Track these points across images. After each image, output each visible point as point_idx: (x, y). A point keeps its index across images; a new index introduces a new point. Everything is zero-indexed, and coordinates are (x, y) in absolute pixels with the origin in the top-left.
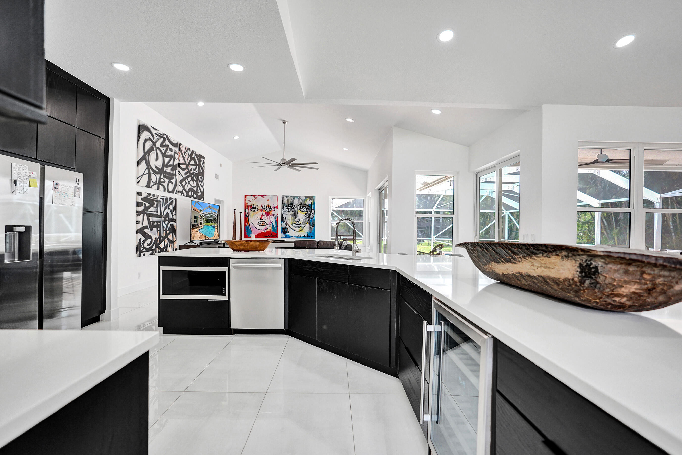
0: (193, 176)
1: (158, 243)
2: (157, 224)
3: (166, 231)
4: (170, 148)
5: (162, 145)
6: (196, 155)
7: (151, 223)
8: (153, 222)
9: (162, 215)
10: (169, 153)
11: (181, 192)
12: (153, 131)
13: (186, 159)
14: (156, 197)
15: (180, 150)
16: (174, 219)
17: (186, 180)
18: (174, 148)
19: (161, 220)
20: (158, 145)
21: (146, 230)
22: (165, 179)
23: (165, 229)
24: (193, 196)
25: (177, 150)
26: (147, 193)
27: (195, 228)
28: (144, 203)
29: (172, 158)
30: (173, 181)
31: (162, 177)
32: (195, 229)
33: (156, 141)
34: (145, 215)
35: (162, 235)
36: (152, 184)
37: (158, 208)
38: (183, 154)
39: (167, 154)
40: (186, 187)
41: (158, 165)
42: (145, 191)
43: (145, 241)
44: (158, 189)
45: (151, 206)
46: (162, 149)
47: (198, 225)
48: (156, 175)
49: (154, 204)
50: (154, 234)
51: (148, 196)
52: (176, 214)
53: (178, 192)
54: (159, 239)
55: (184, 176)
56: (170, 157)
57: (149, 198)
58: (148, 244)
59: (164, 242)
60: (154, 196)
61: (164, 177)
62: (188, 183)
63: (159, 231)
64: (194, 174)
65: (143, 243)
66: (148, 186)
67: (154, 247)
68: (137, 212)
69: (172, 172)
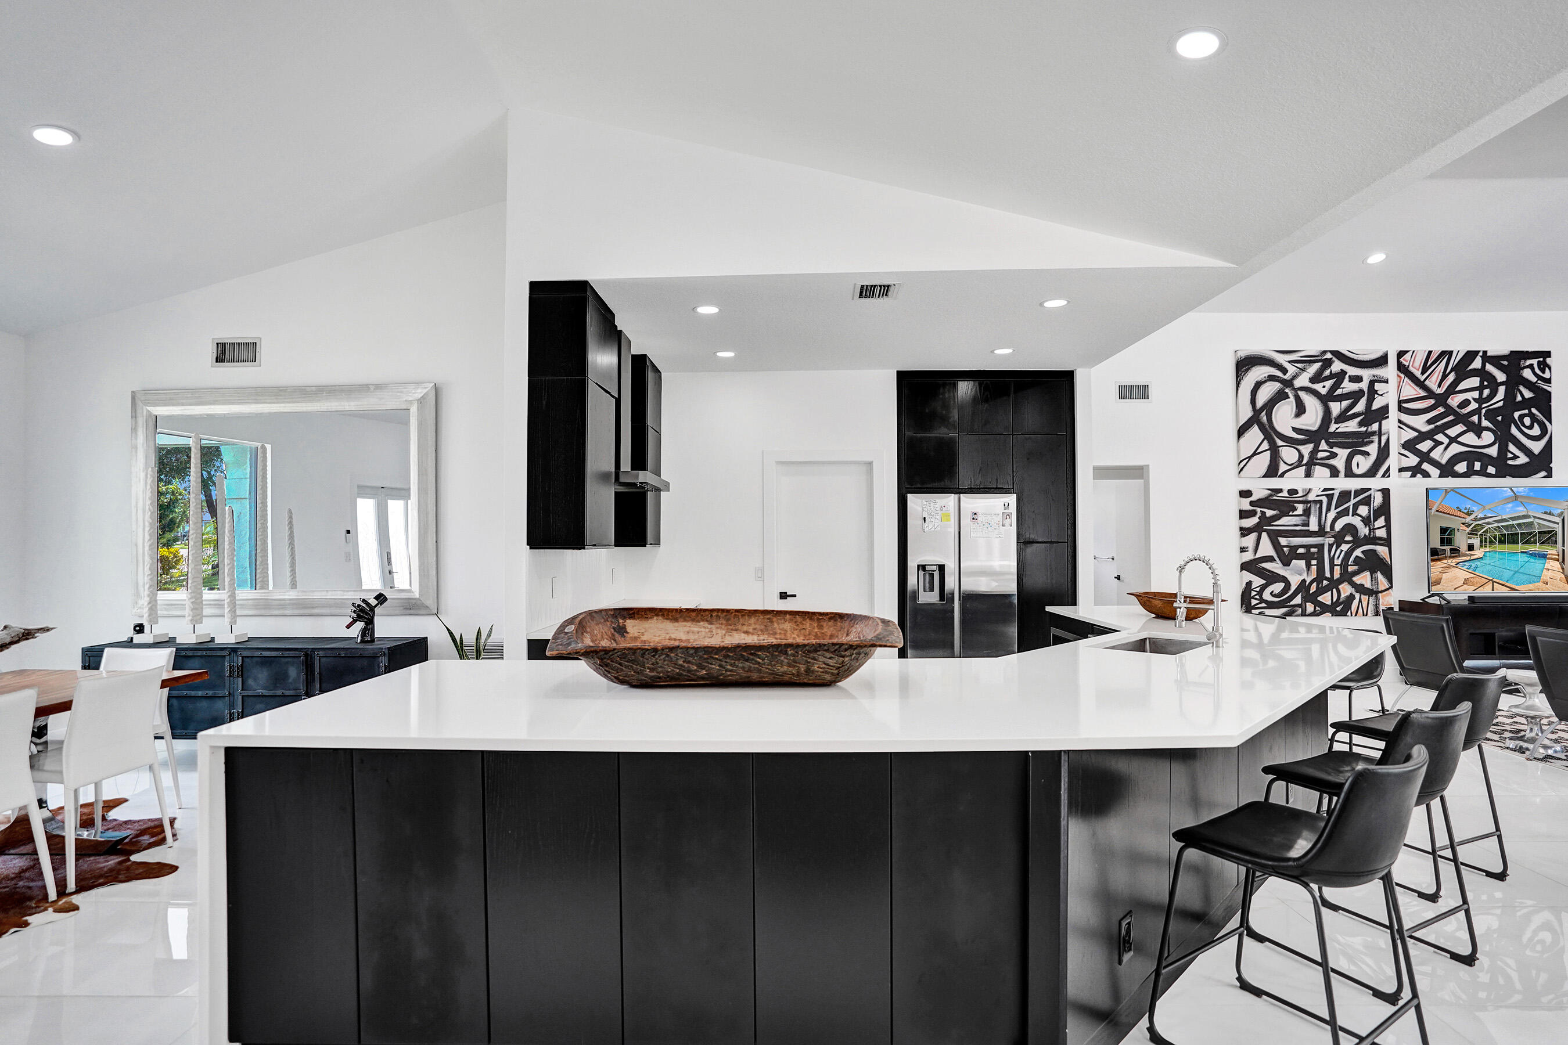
0: (1475, 419)
1: (1311, 592)
2: (1308, 551)
3: (1344, 565)
4: (1349, 376)
5: (1316, 379)
6: (1486, 358)
7: (1285, 549)
8: (1293, 549)
9: (1328, 529)
10: (1348, 386)
11: (1416, 471)
12: (1281, 359)
13: (1432, 383)
14: (1300, 494)
15: (1402, 368)
16: (1381, 539)
17: (1440, 437)
18: (1367, 374)
19: (1322, 542)
20: (1303, 381)
21: (1267, 565)
22: (1335, 450)
23: (1337, 562)
24: (1483, 473)
25: (1390, 371)
26: (1269, 489)
27: (1445, 558)
28: (1259, 510)
29: (1364, 396)
30: (1373, 449)
31: (1323, 446)
32: (1445, 561)
33: (1294, 377)
34: (1264, 535)
35: (1328, 575)
36: (1283, 468)
37: (1308, 516)
38: (1418, 373)
39: (1339, 392)
40: (1435, 455)
41: (1306, 425)
42: (1261, 488)
43: (1263, 588)
44: (1308, 475)
45: (1284, 514)
46: (1318, 387)
47: (1455, 552)
48: (1299, 447)
49: (1295, 509)
50: (1297, 573)
51: (1271, 495)
52: (1388, 526)
53: (1401, 470)
54: (1315, 584)
55: (1426, 428)
56: (1356, 396)
57: (1275, 498)
58: (1276, 592)
59: (1334, 590)
60: (1293, 492)
61: (1331, 445)
62: (1446, 441)
63: (1314, 568)
64: (1484, 411)
65: (1258, 589)
66: (1272, 471)
67: (1298, 600)
68: (1241, 529)
69: (1363, 429)
